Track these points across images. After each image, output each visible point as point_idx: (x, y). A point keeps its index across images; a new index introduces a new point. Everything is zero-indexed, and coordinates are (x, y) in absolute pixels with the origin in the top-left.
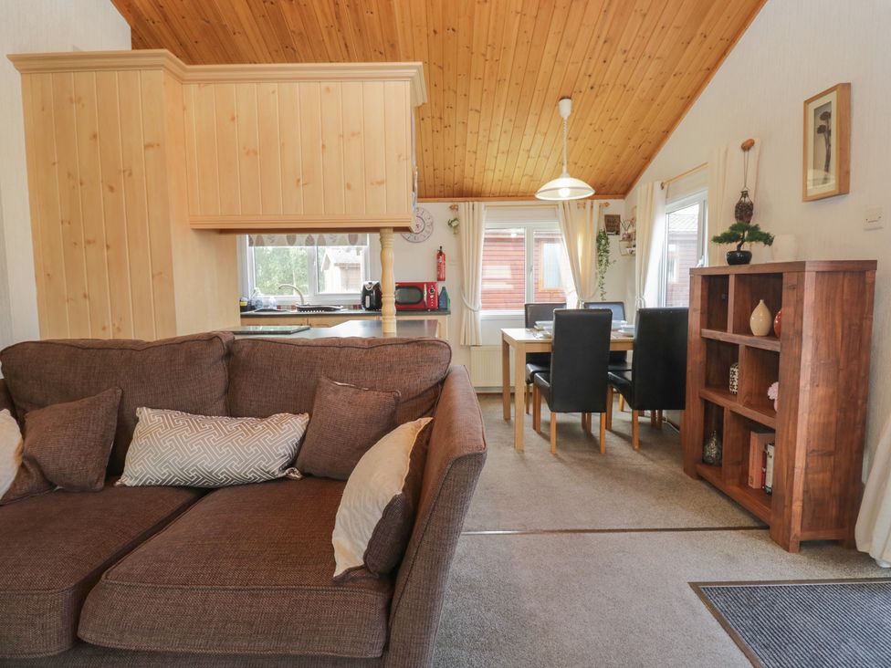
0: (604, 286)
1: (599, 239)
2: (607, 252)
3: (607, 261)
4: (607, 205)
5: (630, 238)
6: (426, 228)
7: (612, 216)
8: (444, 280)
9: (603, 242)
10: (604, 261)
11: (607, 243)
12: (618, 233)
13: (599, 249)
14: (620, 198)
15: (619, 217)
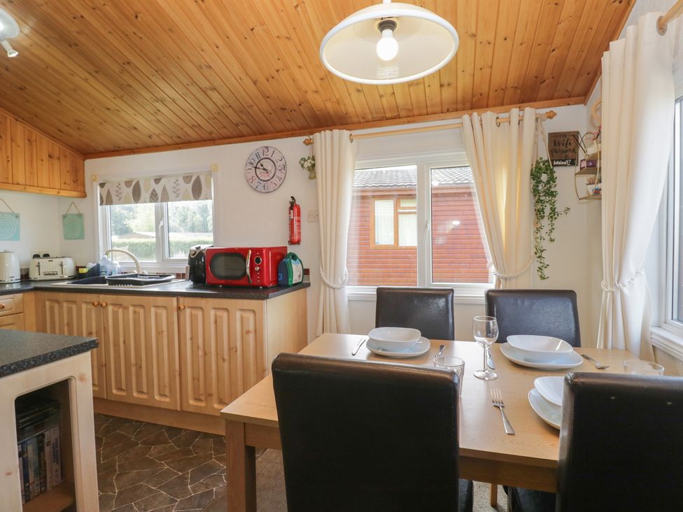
0: (544, 254)
1: (535, 175)
2: (553, 194)
3: (553, 210)
4: (551, 116)
5: (593, 166)
6: (278, 173)
7: (564, 135)
8: (298, 242)
9: (544, 177)
10: (547, 211)
11: (552, 179)
12: (573, 163)
13: (535, 191)
14: (576, 103)
15: (575, 135)
